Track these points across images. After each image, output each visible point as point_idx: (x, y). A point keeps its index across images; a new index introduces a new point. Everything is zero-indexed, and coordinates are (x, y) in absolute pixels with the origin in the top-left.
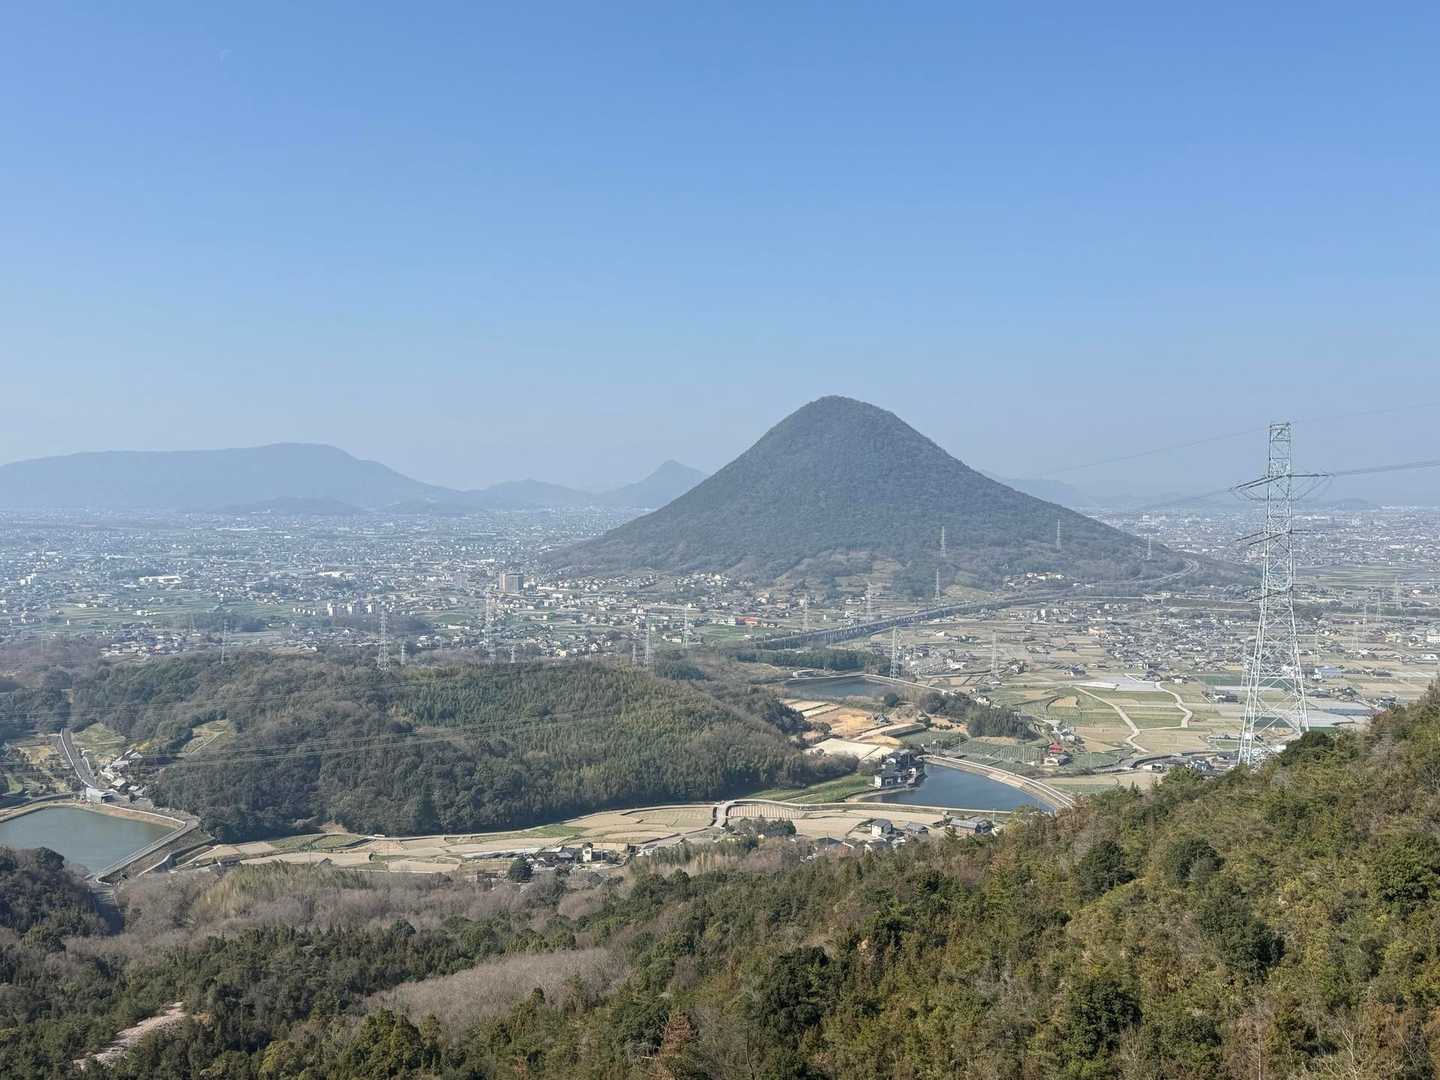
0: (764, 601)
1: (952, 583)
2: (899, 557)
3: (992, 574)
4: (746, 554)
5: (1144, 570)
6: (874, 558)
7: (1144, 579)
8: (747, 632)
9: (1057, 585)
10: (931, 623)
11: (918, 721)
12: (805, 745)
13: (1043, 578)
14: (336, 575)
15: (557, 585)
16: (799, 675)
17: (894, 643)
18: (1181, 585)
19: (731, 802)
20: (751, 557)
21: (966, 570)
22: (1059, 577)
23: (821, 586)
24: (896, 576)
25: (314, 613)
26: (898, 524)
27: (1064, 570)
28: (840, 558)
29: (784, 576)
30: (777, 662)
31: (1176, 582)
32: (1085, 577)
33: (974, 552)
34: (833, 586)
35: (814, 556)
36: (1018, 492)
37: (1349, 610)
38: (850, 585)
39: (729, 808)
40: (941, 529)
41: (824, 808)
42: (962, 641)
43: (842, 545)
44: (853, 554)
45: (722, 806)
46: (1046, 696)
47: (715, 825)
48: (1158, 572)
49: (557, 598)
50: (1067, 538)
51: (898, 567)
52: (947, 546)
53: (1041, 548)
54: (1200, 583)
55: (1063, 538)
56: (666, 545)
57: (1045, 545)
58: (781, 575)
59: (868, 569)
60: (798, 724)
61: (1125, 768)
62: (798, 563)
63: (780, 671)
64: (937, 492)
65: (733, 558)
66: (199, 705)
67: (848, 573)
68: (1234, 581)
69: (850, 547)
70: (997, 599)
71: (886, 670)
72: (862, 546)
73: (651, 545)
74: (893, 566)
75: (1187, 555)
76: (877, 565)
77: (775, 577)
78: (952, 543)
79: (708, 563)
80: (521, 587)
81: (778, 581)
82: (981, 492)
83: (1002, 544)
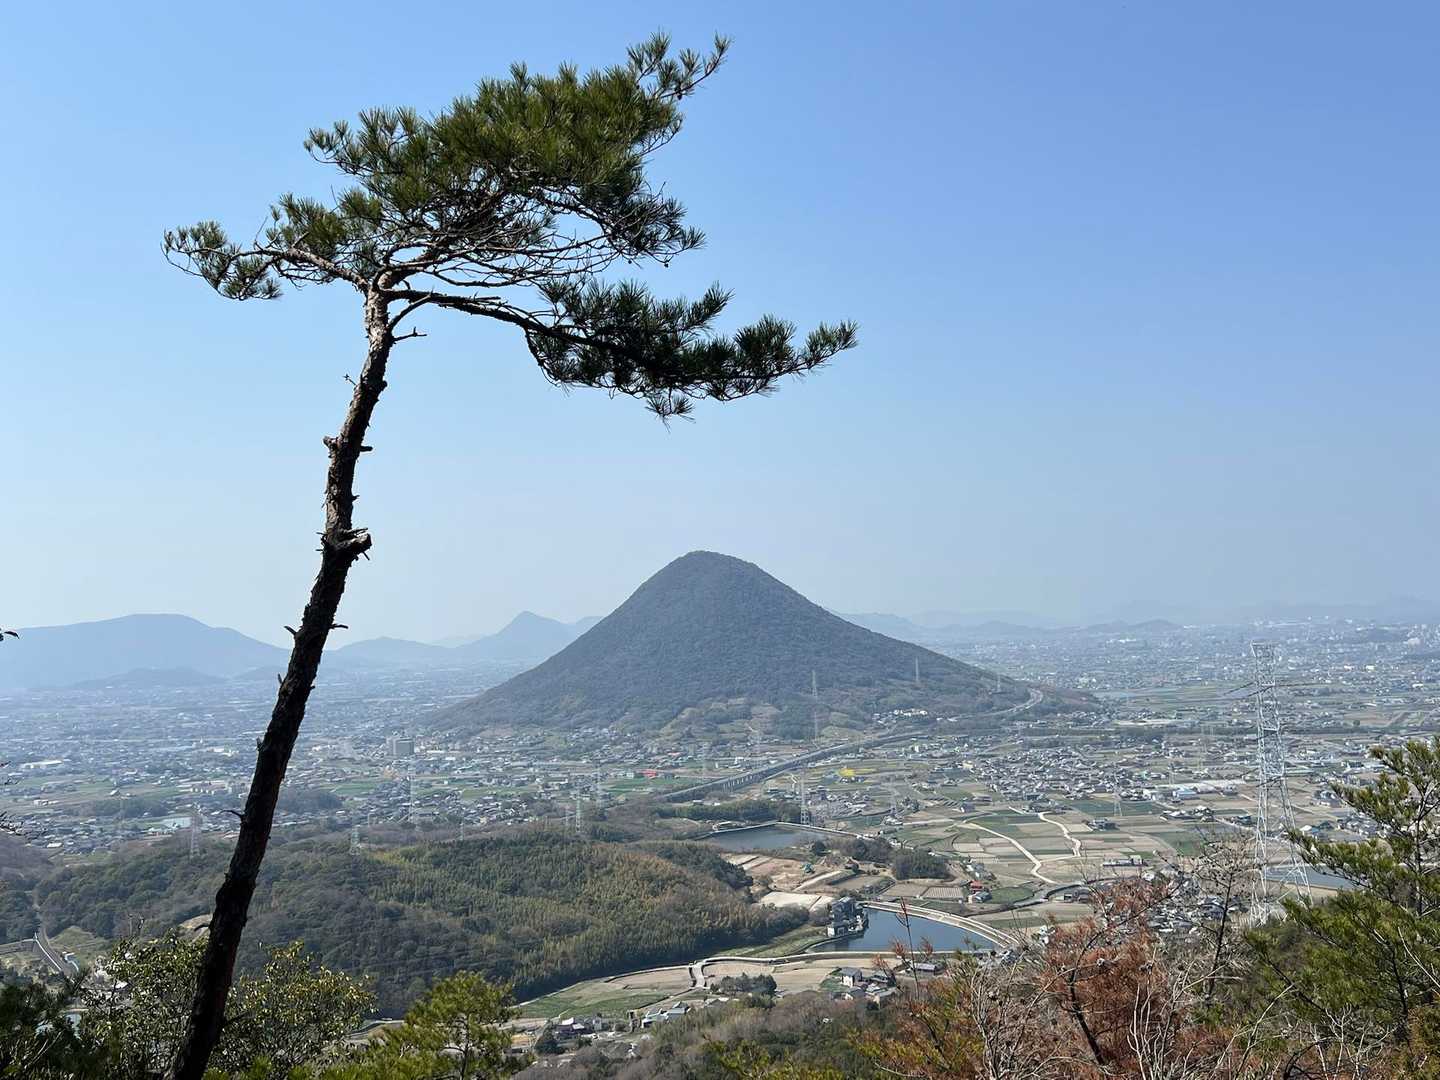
0: (654, 751)
1: (828, 724)
2: (774, 702)
3: (862, 713)
4: (629, 707)
5: (998, 702)
6: (752, 705)
7: (998, 710)
8: (648, 785)
9: (922, 722)
10: (817, 765)
11: (847, 868)
12: (752, 899)
13: (910, 714)
14: (218, 750)
15: (447, 748)
16: (719, 828)
17: (796, 786)
18: (1031, 715)
19: (704, 962)
20: (635, 709)
21: (838, 711)
22: (923, 712)
23: (706, 734)
24: (775, 719)
25: (213, 792)
26: (771, 670)
27: (926, 707)
28: (722, 706)
29: (669, 726)
30: (696, 815)
31: (1026, 711)
32: (946, 711)
33: (843, 693)
34: (719, 733)
35: (694, 705)
36: (876, 634)
37: (1184, 732)
38: (733, 731)
39: (703, 967)
40: (810, 672)
41: (791, 960)
42: (852, 781)
43: (720, 692)
44: (731, 701)
45: (697, 966)
46: (948, 835)
47: (697, 986)
48: (1008, 703)
49: (452, 761)
50: (924, 675)
51: (775, 711)
52: (818, 689)
53: (903, 686)
54: (1049, 711)
55: (921, 675)
56: (551, 702)
57: (906, 683)
58: (665, 724)
59: (747, 716)
60: (740, 880)
61: (1041, 900)
62: (680, 711)
63: (700, 825)
64: (803, 638)
65: (618, 711)
66: (182, 901)
67: (727, 720)
68: (1078, 708)
69: (730, 695)
70: (871, 737)
71: (796, 818)
72: (740, 693)
73: (536, 702)
74: (770, 710)
75: (1029, 685)
76: (754, 710)
77: (661, 727)
78: (823, 685)
79: (593, 717)
80: (412, 752)
81: (663, 731)
82: (842, 635)
83: (869, 683)
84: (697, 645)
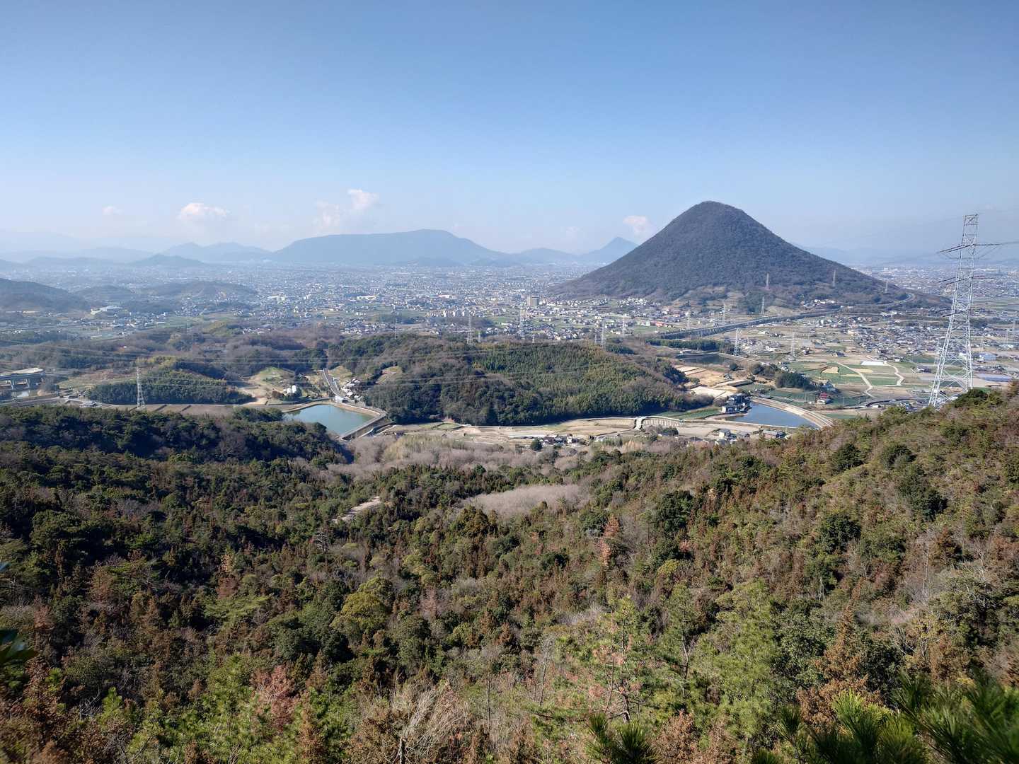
0: (666, 313)
1: (771, 304)
2: (742, 290)
3: (794, 300)
4: (657, 288)
5: (883, 299)
6: (728, 291)
7: (882, 303)
8: (656, 330)
9: (831, 307)
10: (758, 326)
11: (748, 378)
12: (686, 390)
13: (824, 302)
14: (447, 296)
15: (556, 303)
16: (684, 353)
17: (737, 336)
18: (903, 308)
19: (645, 417)
20: (659, 290)
21: (780, 298)
22: (833, 302)
23: (697, 306)
24: (740, 300)
25: (437, 316)
26: (742, 272)
27: (836, 299)
28: (710, 291)
29: (678, 300)
30: (672, 345)
31: (901, 306)
32: (848, 302)
33: (785, 288)
34: (705, 305)
35: (695, 289)
37: (1004, 323)
38: (714, 305)
39: (643, 420)
40: (766, 275)
41: (695, 422)
42: (775, 336)
43: (710, 283)
44: (716, 288)
45: (639, 419)
46: (820, 367)
47: (636, 428)
48: (889, 299)
49: (557, 310)
50: (839, 281)
51: (741, 295)
52: (770, 284)
53: (824, 286)
54: (915, 306)
55: (837, 280)
56: (614, 283)
57: (826, 284)
58: (676, 299)
59: (725, 297)
60: (682, 378)
61: (863, 406)
62: (686, 292)
63: (673, 350)
64: (765, 254)
65: (650, 290)
66: (385, 359)
67: (713, 299)
68: (935, 306)
69: (715, 285)
70: (796, 314)
71: (731, 351)
72: (722, 284)
73: (606, 282)
74: (738, 295)
75: (909, 291)
76: (730, 294)
77: (673, 300)
78: (772, 283)
79: (636, 292)
80: (538, 304)
81: (674, 302)
82: (790, 254)
83: (801, 284)
84: (700, 255)
